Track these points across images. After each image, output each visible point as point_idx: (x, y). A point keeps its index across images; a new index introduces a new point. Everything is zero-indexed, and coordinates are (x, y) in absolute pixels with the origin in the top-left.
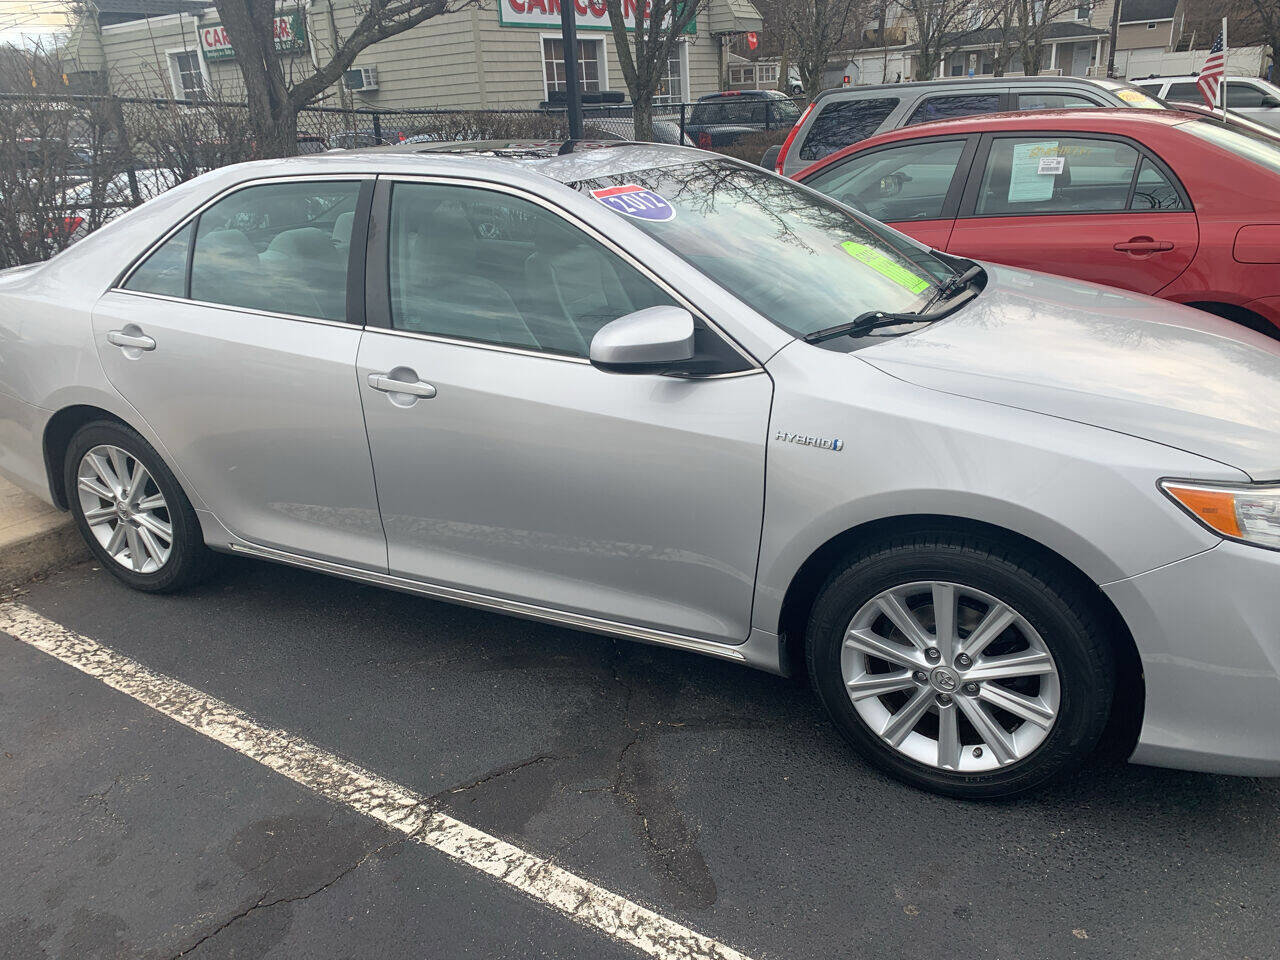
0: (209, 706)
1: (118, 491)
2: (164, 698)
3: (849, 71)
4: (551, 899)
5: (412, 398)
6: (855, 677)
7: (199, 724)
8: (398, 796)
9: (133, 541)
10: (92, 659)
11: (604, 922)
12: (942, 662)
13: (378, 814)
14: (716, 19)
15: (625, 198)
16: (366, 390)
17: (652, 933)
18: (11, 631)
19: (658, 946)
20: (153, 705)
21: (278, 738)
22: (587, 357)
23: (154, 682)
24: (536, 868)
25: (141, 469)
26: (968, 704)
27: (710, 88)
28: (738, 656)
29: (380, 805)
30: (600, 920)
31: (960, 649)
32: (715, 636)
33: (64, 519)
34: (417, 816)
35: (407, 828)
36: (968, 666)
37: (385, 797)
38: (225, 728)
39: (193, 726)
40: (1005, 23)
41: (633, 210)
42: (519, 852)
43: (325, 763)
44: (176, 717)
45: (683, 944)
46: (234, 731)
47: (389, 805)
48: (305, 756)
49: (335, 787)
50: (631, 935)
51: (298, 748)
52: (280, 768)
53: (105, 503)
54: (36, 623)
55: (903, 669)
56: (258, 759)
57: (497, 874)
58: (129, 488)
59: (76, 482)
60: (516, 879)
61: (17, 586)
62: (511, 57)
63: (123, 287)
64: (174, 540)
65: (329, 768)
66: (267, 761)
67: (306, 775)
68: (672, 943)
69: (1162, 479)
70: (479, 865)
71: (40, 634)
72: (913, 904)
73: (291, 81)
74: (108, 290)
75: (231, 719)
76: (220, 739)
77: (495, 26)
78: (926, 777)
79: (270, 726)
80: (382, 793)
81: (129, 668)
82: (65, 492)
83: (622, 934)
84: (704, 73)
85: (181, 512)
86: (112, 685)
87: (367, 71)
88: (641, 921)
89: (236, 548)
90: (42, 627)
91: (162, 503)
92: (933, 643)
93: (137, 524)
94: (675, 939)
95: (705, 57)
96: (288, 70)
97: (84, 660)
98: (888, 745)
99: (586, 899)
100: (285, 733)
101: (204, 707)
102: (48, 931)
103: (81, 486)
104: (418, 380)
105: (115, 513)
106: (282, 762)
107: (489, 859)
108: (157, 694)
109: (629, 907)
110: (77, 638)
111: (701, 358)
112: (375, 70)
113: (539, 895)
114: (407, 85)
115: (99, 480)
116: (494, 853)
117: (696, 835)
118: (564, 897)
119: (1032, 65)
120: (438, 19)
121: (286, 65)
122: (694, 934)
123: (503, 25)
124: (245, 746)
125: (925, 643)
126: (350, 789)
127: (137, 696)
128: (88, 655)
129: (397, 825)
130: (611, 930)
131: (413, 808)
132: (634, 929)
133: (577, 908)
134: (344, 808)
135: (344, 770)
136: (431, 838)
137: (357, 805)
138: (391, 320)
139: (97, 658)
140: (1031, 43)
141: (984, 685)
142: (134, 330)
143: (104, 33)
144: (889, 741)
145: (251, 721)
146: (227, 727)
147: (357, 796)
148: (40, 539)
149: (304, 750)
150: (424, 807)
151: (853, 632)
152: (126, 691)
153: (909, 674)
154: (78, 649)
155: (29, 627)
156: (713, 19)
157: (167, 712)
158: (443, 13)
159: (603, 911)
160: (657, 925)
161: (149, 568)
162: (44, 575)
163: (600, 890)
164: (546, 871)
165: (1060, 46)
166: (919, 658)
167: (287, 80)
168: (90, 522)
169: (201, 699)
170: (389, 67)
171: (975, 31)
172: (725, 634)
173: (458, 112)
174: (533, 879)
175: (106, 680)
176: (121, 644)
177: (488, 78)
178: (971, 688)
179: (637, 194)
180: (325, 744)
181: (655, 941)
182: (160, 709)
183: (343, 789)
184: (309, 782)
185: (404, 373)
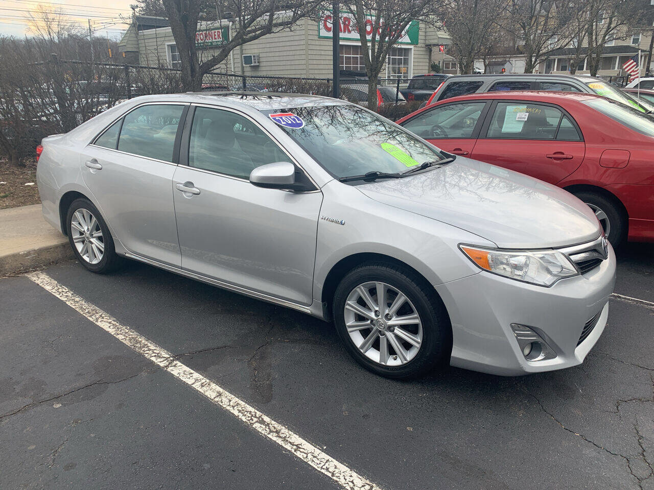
0: (103, 316)
1: (86, 228)
2: (87, 311)
3: (507, 66)
4: (206, 394)
5: (191, 194)
6: (350, 322)
7: (97, 321)
8: (163, 353)
9: (90, 251)
10: (64, 294)
11: (223, 403)
12: (380, 317)
13: (153, 359)
14: (430, 37)
15: (283, 118)
16: (175, 189)
17: (240, 409)
18: (37, 282)
19: (240, 413)
20: (82, 313)
21: (125, 329)
22: (249, 180)
23: (85, 305)
24: (206, 383)
25: (94, 219)
26: (390, 335)
27: (424, 71)
28: (309, 312)
29: (155, 356)
30: (222, 402)
31: (387, 312)
32: (301, 302)
33: (66, 240)
34: (167, 361)
35: (162, 365)
36: (390, 319)
37: (158, 354)
38: (107, 324)
39: (94, 322)
40: (578, 46)
41: (285, 123)
42: (201, 377)
43: (140, 340)
44: (89, 318)
45: (250, 414)
46: (109, 325)
47: (158, 356)
48: (134, 336)
49: (140, 348)
50: (232, 408)
51: (131, 333)
52: (122, 339)
53: (81, 234)
54: (47, 280)
55: (368, 320)
56: (115, 335)
57: (190, 383)
58: (90, 227)
59: (71, 224)
60: (197, 386)
61: (44, 265)
62: (323, 53)
63: (94, 144)
64: (105, 250)
65: (141, 341)
66: (117, 337)
67: (131, 343)
68: (246, 413)
69: (460, 244)
70: (184, 380)
71: (47, 284)
72: (347, 411)
73: (202, 61)
74: (89, 145)
75: (110, 321)
76: (103, 327)
77: (316, 38)
78: (375, 367)
79: (124, 325)
80: (158, 352)
81: (77, 299)
82: (66, 228)
83: (228, 408)
84: (421, 64)
85: (107, 239)
86: (69, 304)
87: (254, 56)
88: (238, 404)
89: (127, 255)
90: (49, 281)
91: (101, 234)
92: (377, 309)
93: (92, 243)
94: (247, 412)
95: (422, 56)
96: (200, 56)
97: (61, 295)
98: (361, 352)
99: (220, 395)
100: (128, 328)
101: (101, 316)
102: (18, 383)
103: (72, 226)
104: (194, 187)
105: (84, 238)
106: (123, 337)
107: (189, 378)
108: (85, 310)
109: (235, 400)
110: (61, 286)
111: (298, 184)
112: (259, 56)
113: (202, 392)
114: (272, 64)
115: (79, 224)
116: (192, 377)
117: (274, 379)
118: (211, 393)
119: (594, 67)
120: (268, 36)
121: (199, 54)
122: (256, 411)
123: (320, 37)
124: (112, 331)
125: (374, 309)
126: (146, 349)
127: (77, 310)
128: (63, 293)
129: (158, 363)
130: (224, 406)
131: (167, 359)
132: (233, 407)
133: (215, 398)
134: (141, 356)
135: (146, 343)
136: (169, 369)
137: (146, 355)
138: (188, 162)
139: (66, 294)
140: (594, 56)
141: (396, 328)
142: (95, 161)
143: (139, 34)
144: (362, 350)
145: (117, 322)
146: (107, 323)
147: (148, 352)
148: (56, 247)
149: (134, 334)
150: (171, 358)
151: (348, 302)
152: (74, 307)
153: (369, 322)
154: (60, 290)
155: (44, 281)
156: (427, 38)
157: (86, 316)
158: (270, 33)
159: (224, 399)
160: (243, 406)
161: (95, 262)
162: (56, 262)
163: (227, 393)
164: (209, 384)
165: (621, 58)
166: (372, 315)
167: (200, 60)
168: (75, 241)
169: (101, 312)
170: (264, 55)
171: (557, 49)
172: (305, 301)
173: (281, 78)
174: (202, 386)
175: (67, 303)
176: (77, 290)
177: (311, 62)
178: (391, 328)
179: (290, 117)
180: (142, 333)
181: (240, 411)
182: (84, 315)
183: (143, 349)
184: (131, 345)
185: (189, 184)
